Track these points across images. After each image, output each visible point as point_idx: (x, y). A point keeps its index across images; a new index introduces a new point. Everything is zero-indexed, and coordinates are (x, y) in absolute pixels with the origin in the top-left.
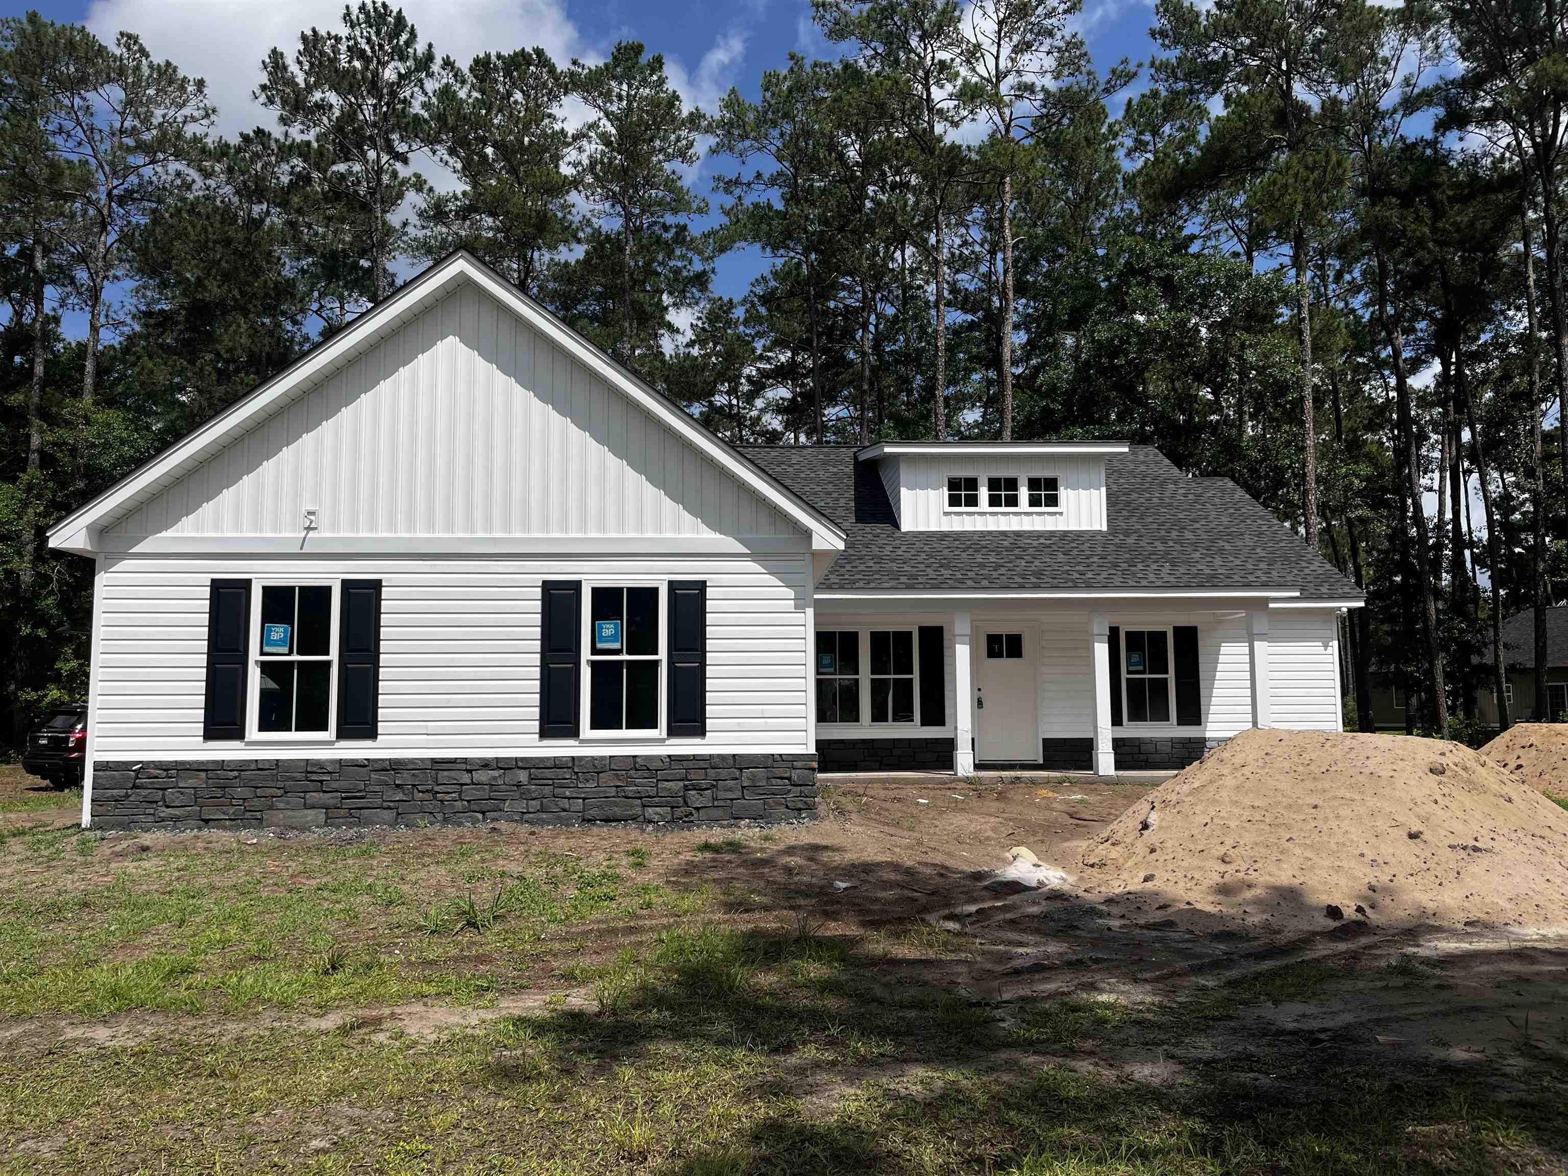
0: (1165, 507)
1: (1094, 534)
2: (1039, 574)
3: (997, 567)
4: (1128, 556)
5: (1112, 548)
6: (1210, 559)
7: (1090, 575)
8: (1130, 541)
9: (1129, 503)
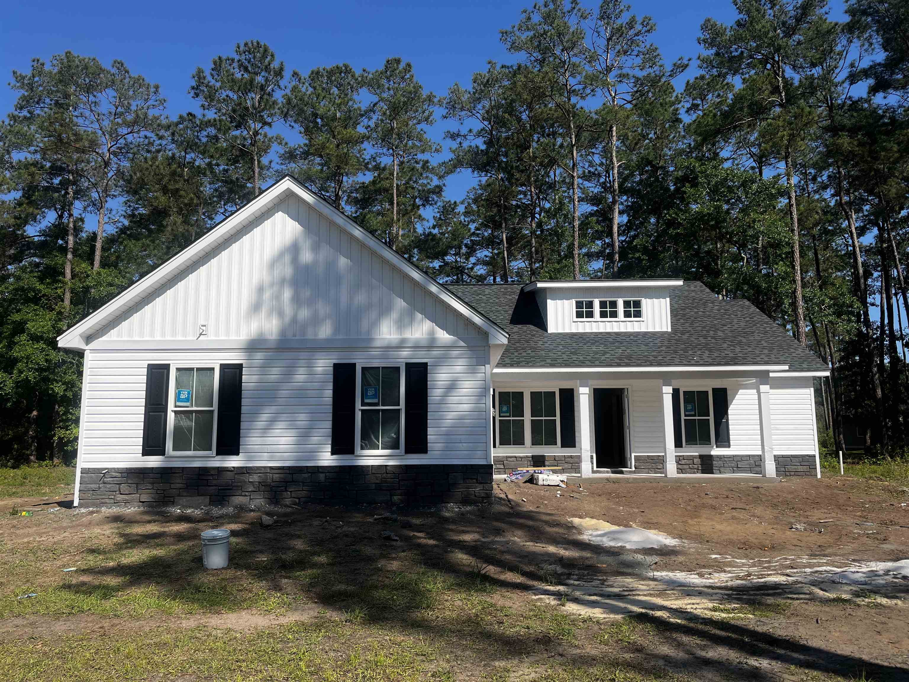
0: (706, 317)
1: (663, 333)
2: (629, 357)
3: (605, 353)
4: (683, 346)
5: (674, 341)
6: (732, 348)
7: (660, 358)
8: (685, 337)
9: (684, 315)
